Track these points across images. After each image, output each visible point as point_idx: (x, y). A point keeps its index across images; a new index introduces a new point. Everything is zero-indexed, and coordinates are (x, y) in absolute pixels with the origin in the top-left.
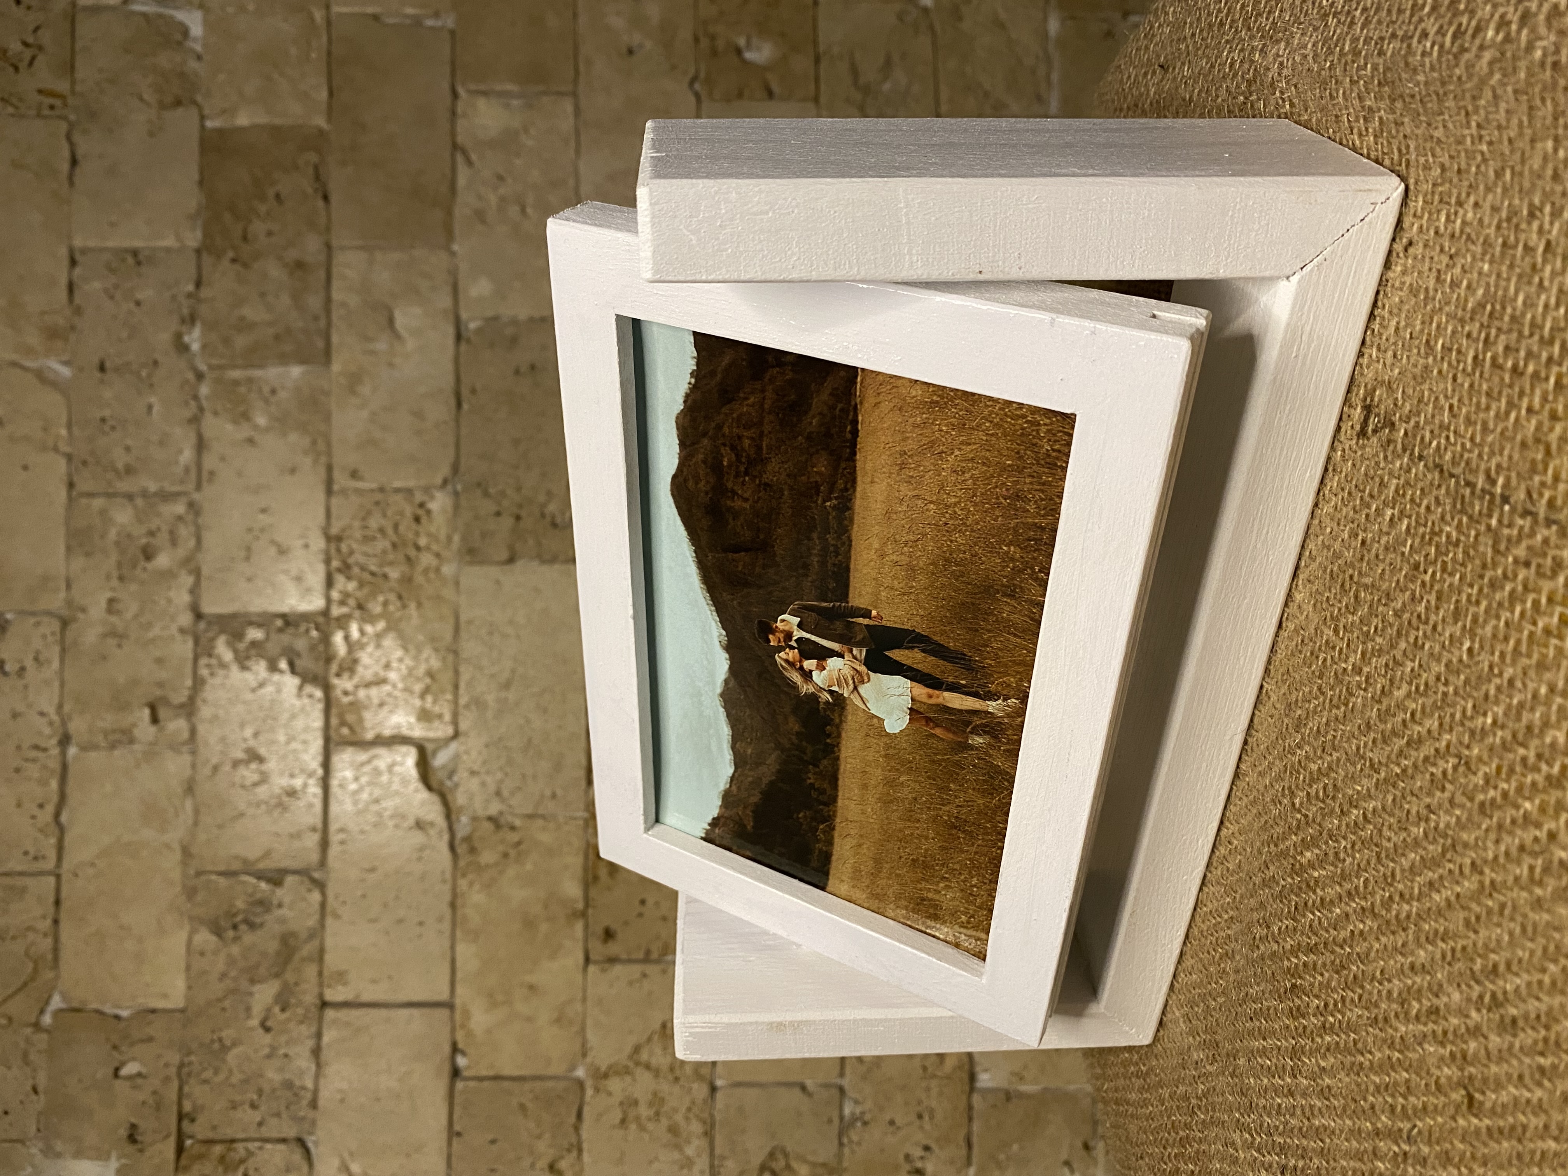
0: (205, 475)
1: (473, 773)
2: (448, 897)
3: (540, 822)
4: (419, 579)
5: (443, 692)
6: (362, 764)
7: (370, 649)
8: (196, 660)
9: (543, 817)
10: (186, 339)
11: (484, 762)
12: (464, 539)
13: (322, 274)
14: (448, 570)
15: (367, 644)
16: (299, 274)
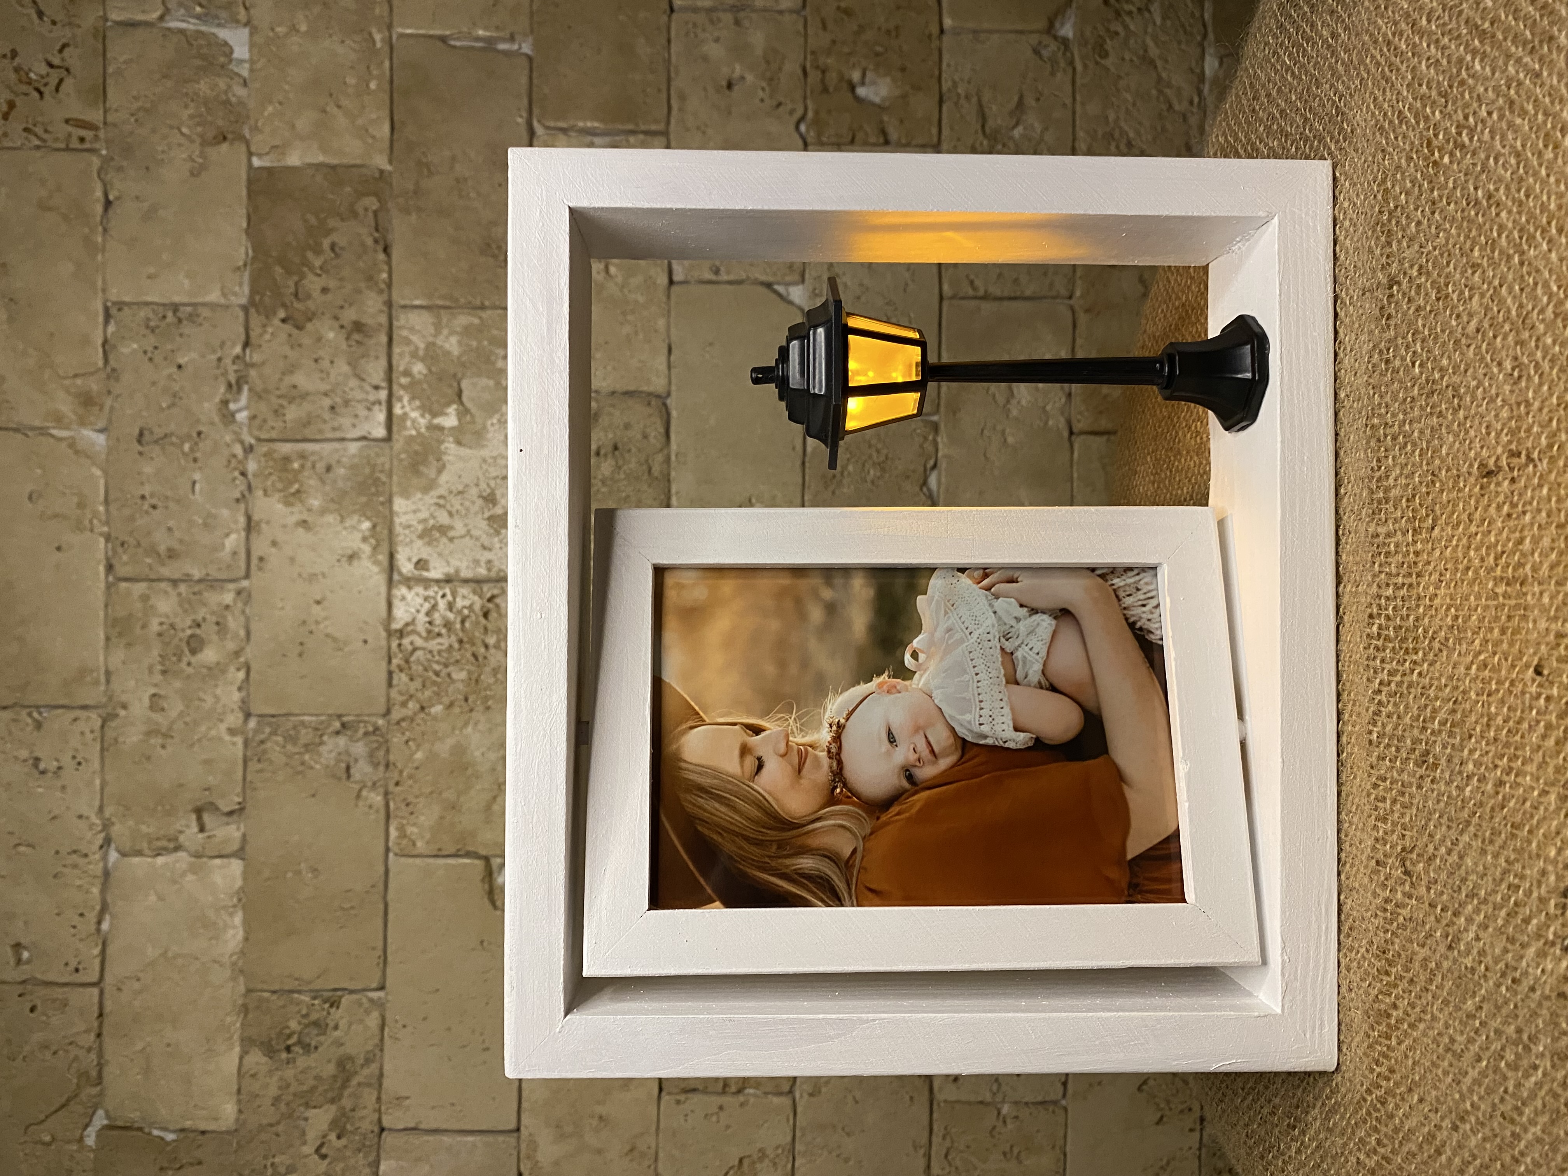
0: (254, 563)
6: (424, 879)
8: (245, 761)
10: (233, 407)
16: (356, 336)
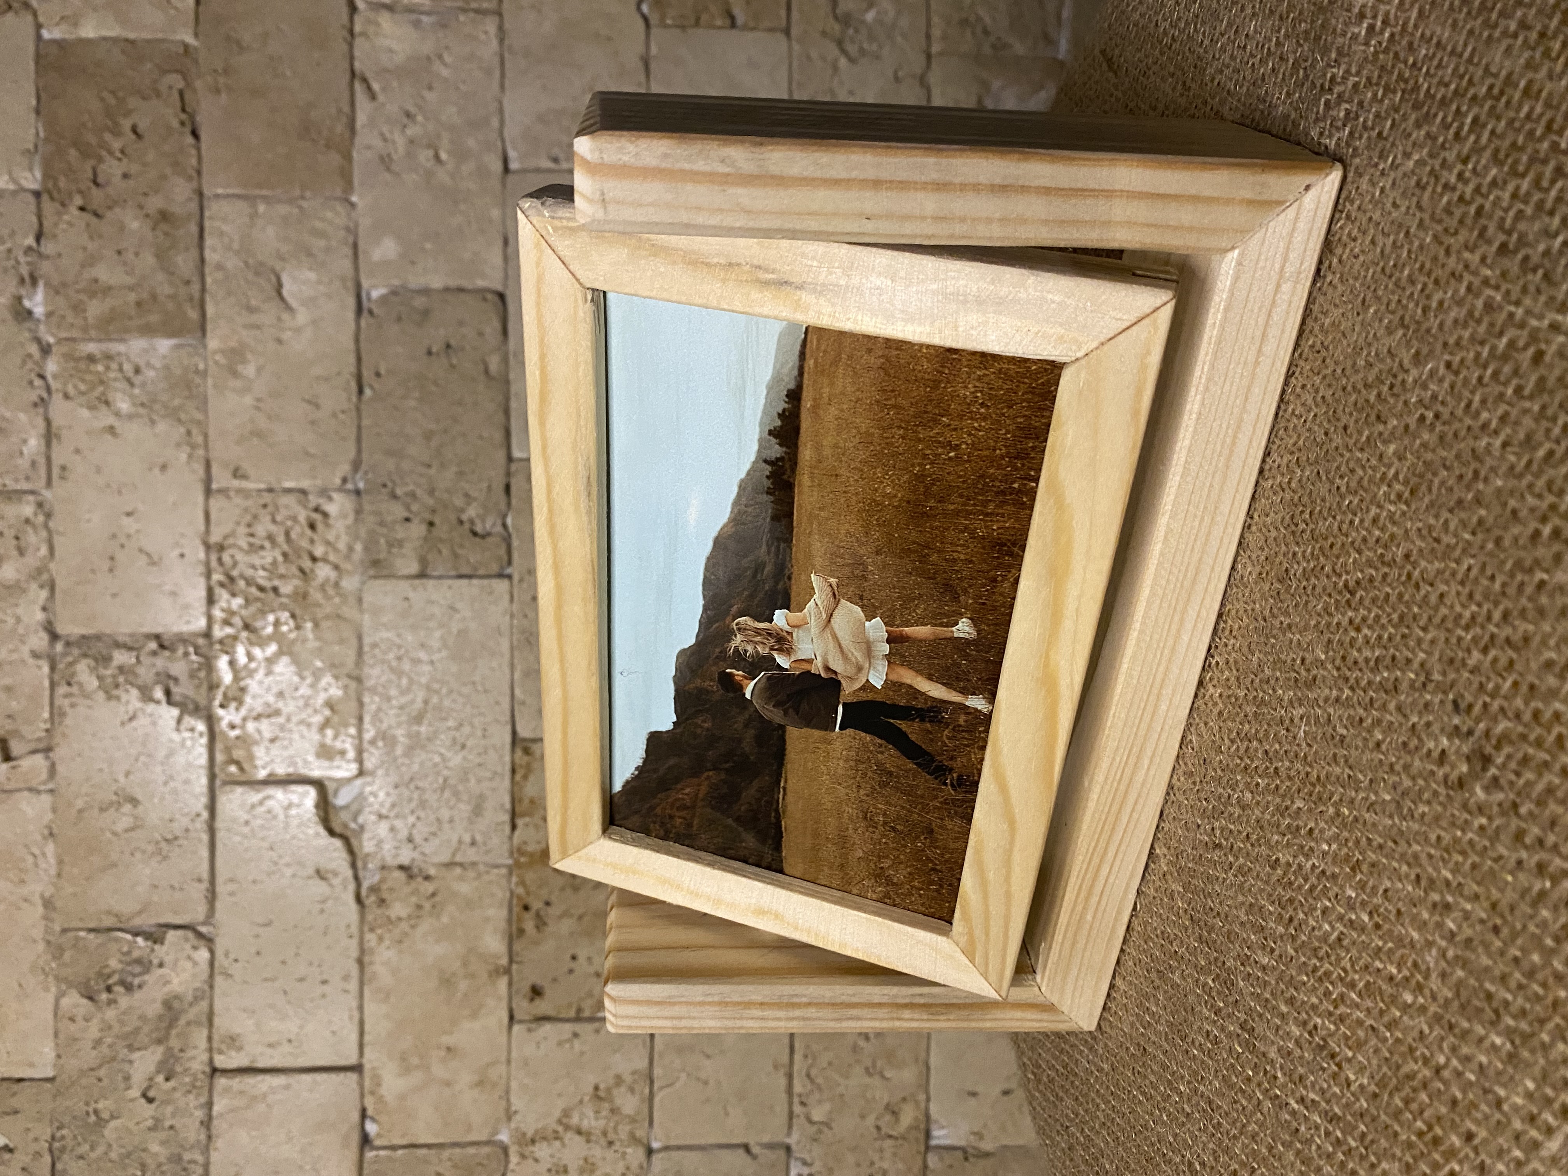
0: (56, 472)
1: (381, 817)
2: (355, 953)
3: (458, 870)
4: (316, 596)
5: (346, 725)
6: (253, 806)
7: (260, 675)
8: (53, 686)
9: (461, 865)
10: (27, 303)
11: (393, 805)
12: (366, 549)
13: (194, 229)
14: (350, 584)
15: (255, 670)
16: (164, 227)
